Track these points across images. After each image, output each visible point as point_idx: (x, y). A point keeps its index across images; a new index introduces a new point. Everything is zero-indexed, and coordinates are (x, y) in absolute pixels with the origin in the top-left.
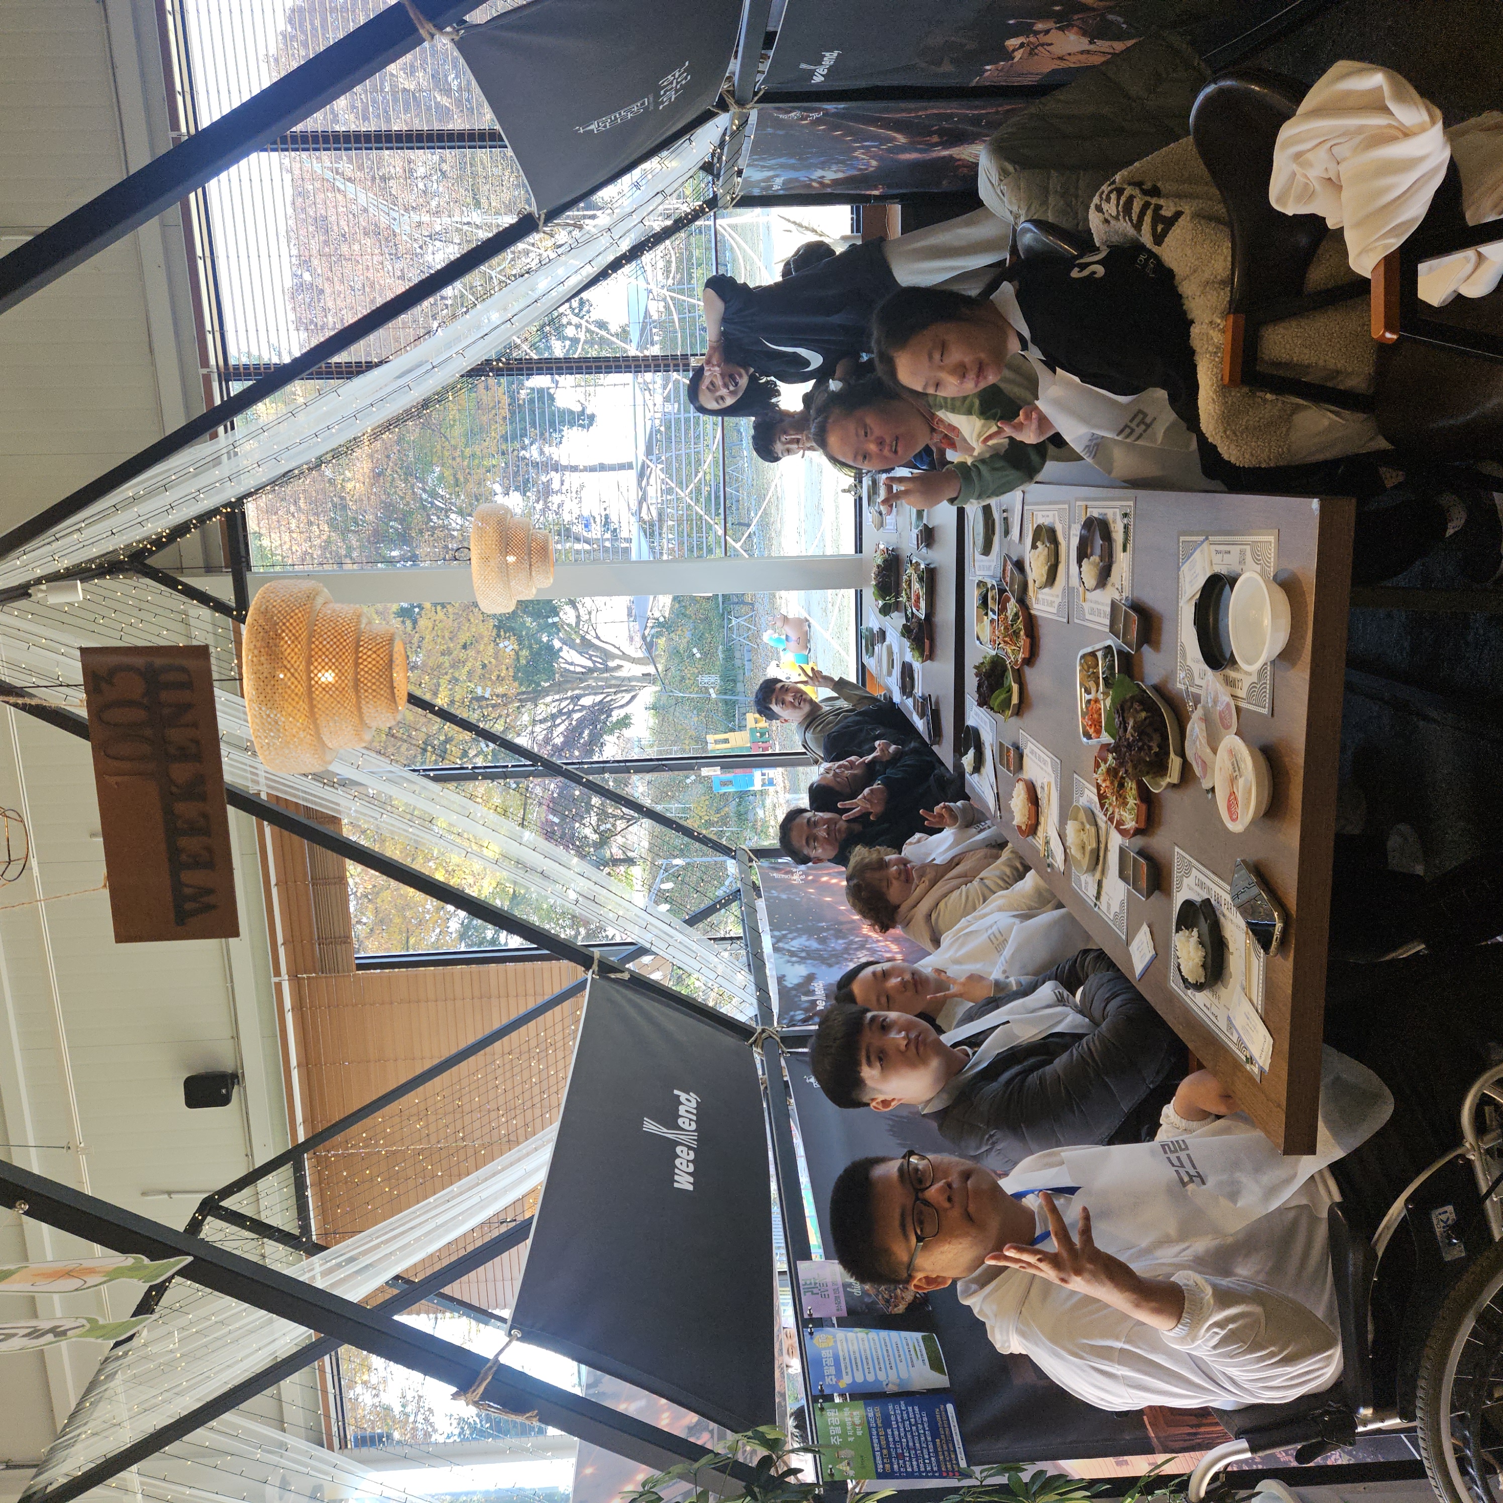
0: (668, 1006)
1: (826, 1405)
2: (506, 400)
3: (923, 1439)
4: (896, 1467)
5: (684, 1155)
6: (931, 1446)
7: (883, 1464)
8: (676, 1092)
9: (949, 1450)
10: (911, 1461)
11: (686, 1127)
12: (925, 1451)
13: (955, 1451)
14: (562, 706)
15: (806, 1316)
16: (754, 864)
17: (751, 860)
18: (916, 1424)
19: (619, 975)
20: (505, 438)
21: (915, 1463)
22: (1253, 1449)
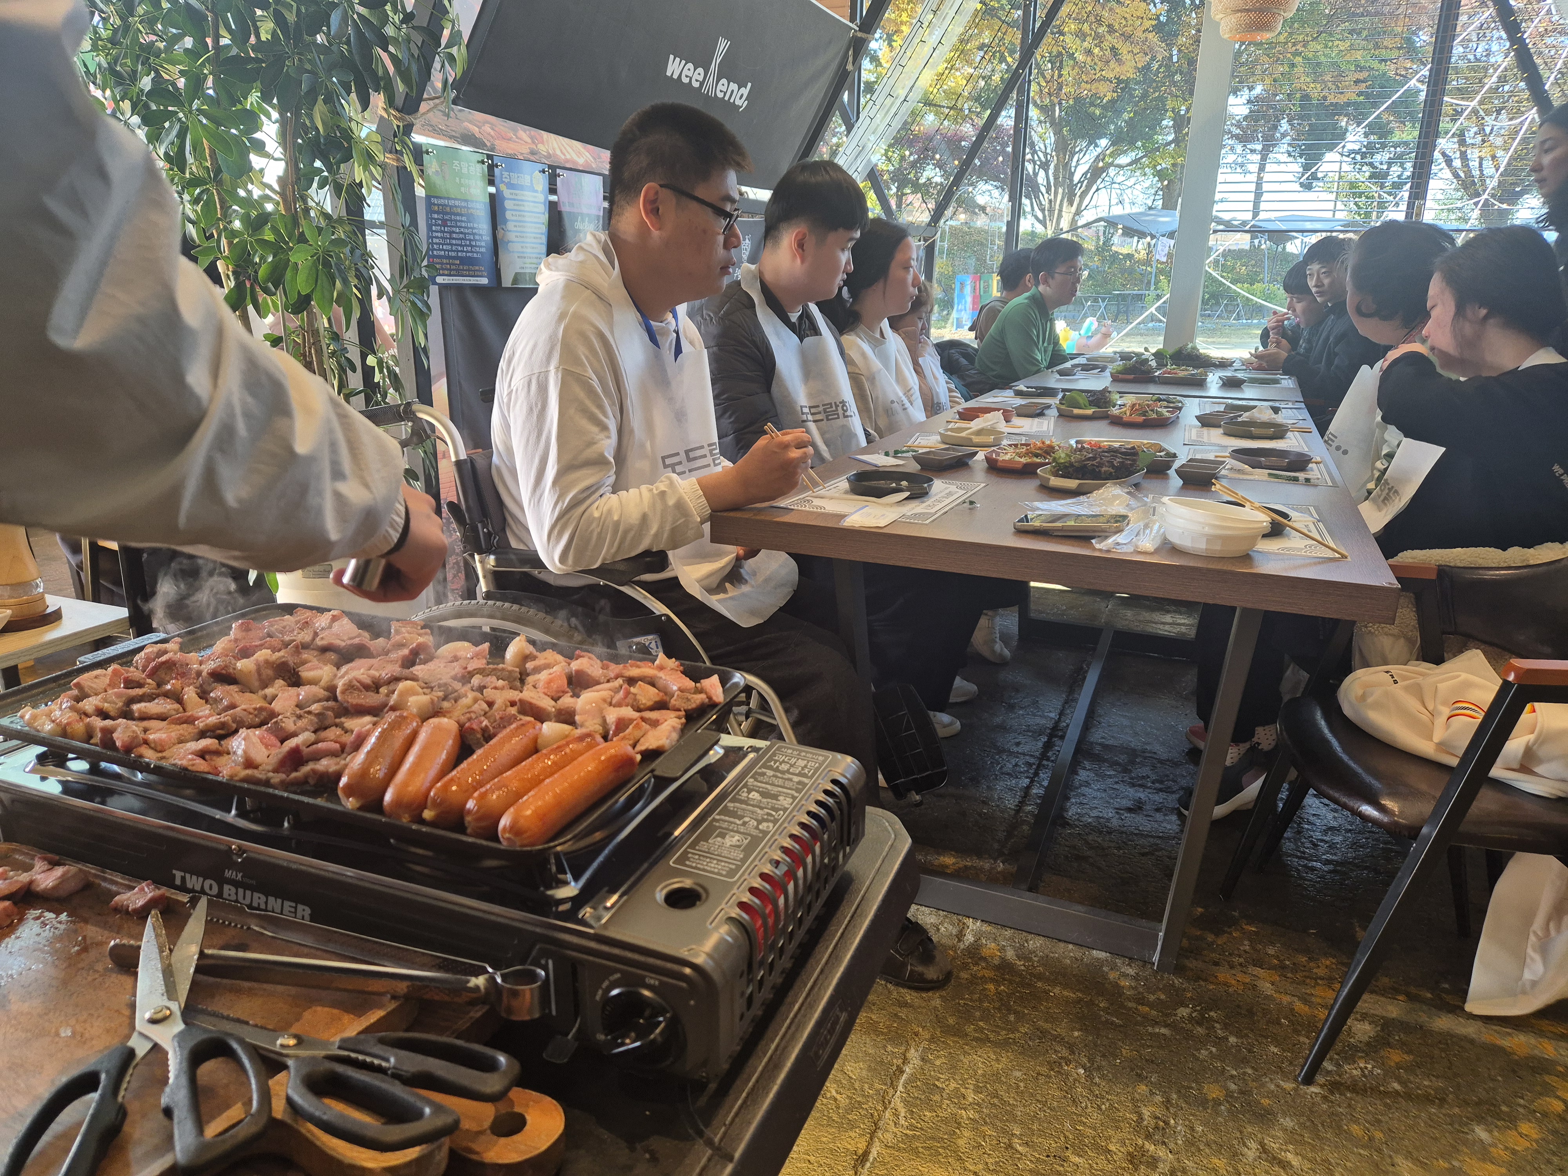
0: (820, 106)
1: (485, 166)
2: (1342, 99)
3: (460, 248)
4: (436, 216)
5: (696, 76)
6: (453, 254)
7: (438, 205)
8: (749, 85)
9: (450, 270)
10: (441, 232)
11: (720, 87)
12: (449, 247)
13: (450, 275)
14: (1040, 153)
15: (558, 171)
16: (922, 242)
17: (925, 240)
18: (472, 246)
19: (851, 59)
20: (1306, 97)
21: (439, 235)
22: (459, 464)
